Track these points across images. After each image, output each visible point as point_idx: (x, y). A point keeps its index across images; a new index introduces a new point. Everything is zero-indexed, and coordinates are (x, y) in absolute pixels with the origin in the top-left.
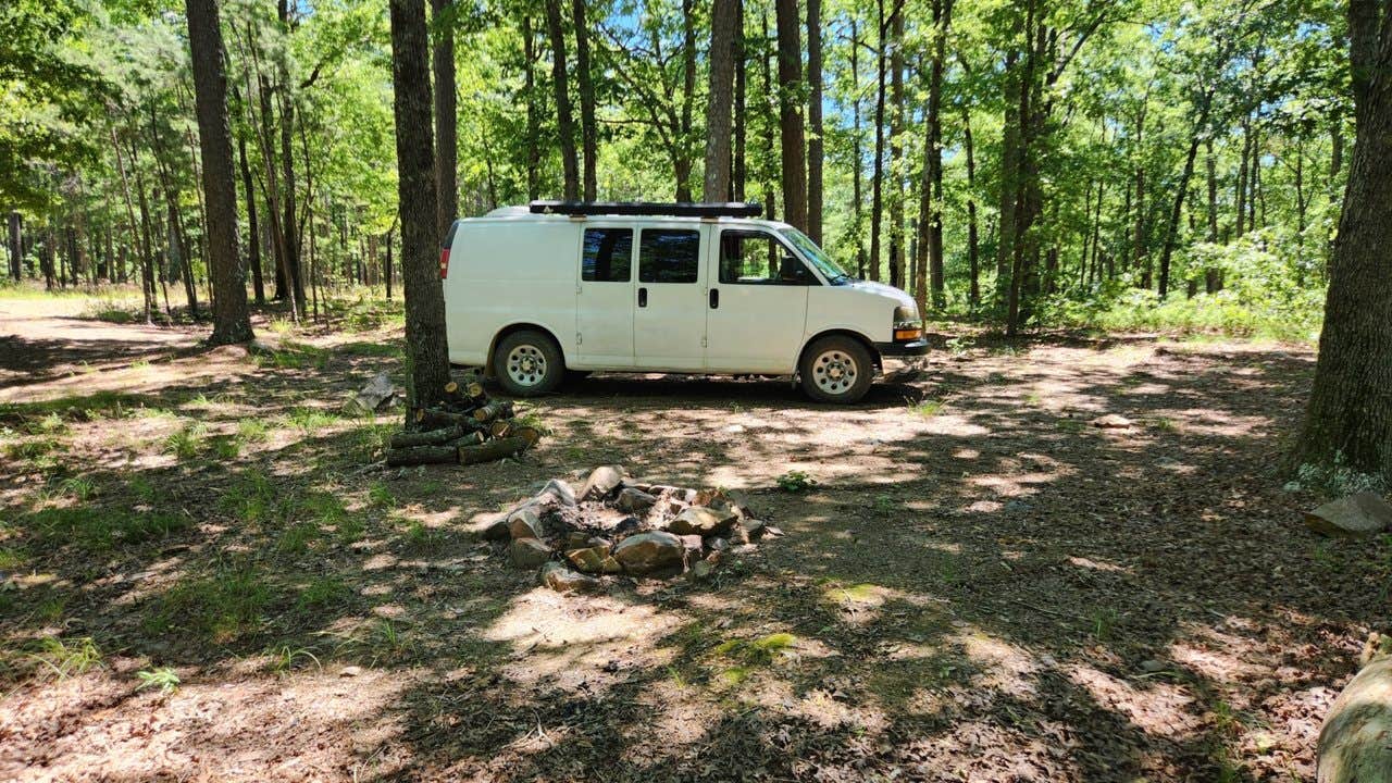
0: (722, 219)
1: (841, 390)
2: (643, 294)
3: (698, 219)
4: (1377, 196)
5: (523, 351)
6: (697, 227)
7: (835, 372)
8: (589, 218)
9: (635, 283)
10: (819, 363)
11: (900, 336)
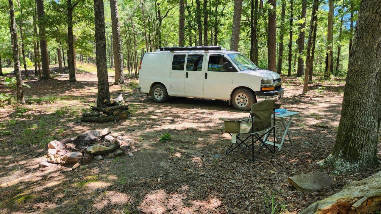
0: (210, 51)
1: (244, 106)
2: (187, 74)
3: (204, 51)
4: (361, 40)
5: (158, 90)
6: (203, 54)
7: (242, 100)
8: (175, 51)
9: (185, 71)
10: (237, 97)
11: (263, 89)
